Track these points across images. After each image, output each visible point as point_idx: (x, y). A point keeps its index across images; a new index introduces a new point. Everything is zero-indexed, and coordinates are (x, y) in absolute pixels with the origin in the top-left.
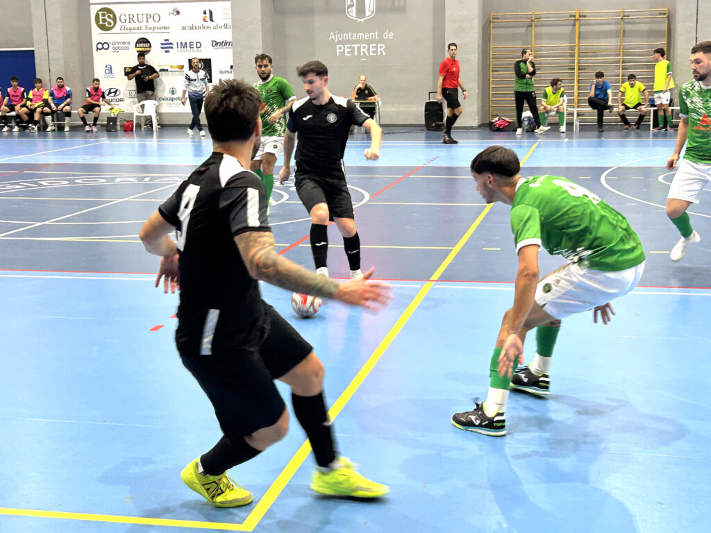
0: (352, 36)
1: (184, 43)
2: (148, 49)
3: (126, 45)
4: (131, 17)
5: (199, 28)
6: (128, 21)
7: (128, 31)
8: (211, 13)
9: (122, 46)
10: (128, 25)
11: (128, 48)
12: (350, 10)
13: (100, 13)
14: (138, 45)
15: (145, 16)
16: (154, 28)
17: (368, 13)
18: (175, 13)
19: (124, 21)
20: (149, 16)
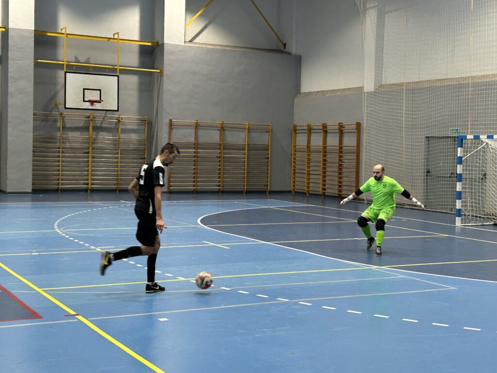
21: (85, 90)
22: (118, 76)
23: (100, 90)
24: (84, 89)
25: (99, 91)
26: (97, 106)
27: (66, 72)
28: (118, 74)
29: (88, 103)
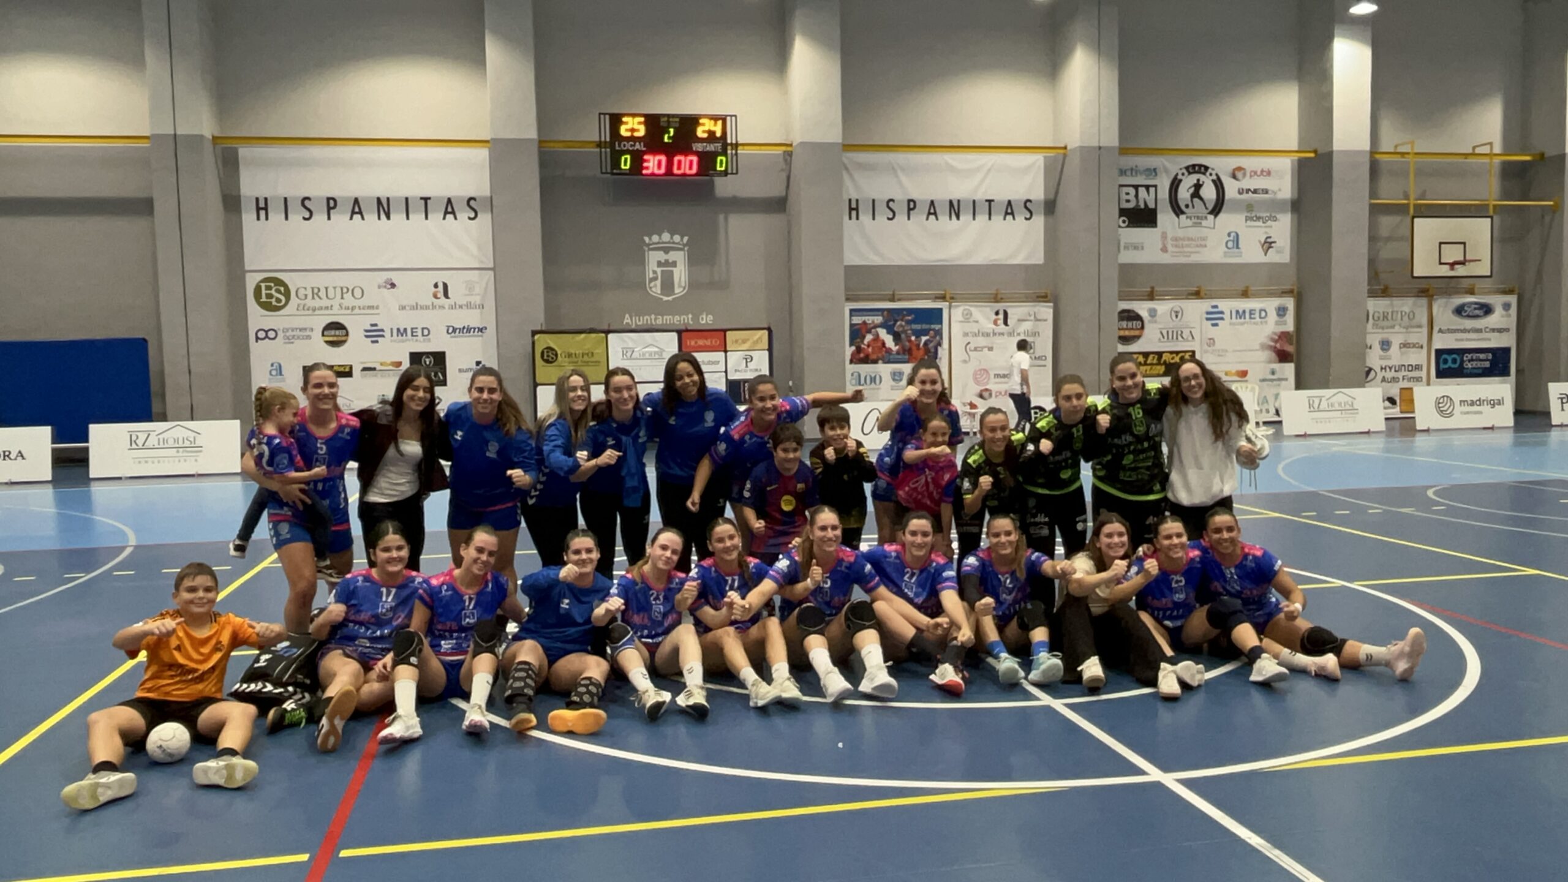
0: (656, 319)
1: (402, 331)
2: (343, 338)
3: (308, 333)
4: (316, 291)
5: (427, 308)
6: (310, 296)
7: (310, 312)
8: (445, 286)
9: (298, 333)
10: (310, 302)
11: (309, 337)
12: (652, 284)
13: (263, 285)
14: (326, 333)
15: (338, 290)
16: (353, 308)
17: (677, 290)
18: (389, 286)
19: (303, 297)
20: (344, 291)
21: (1443, 246)
22: (1492, 217)
23: (1464, 244)
24: (1441, 243)
25: (1462, 246)
26: (1460, 271)
27: (1413, 217)
28: (1491, 213)
29: (1447, 267)
